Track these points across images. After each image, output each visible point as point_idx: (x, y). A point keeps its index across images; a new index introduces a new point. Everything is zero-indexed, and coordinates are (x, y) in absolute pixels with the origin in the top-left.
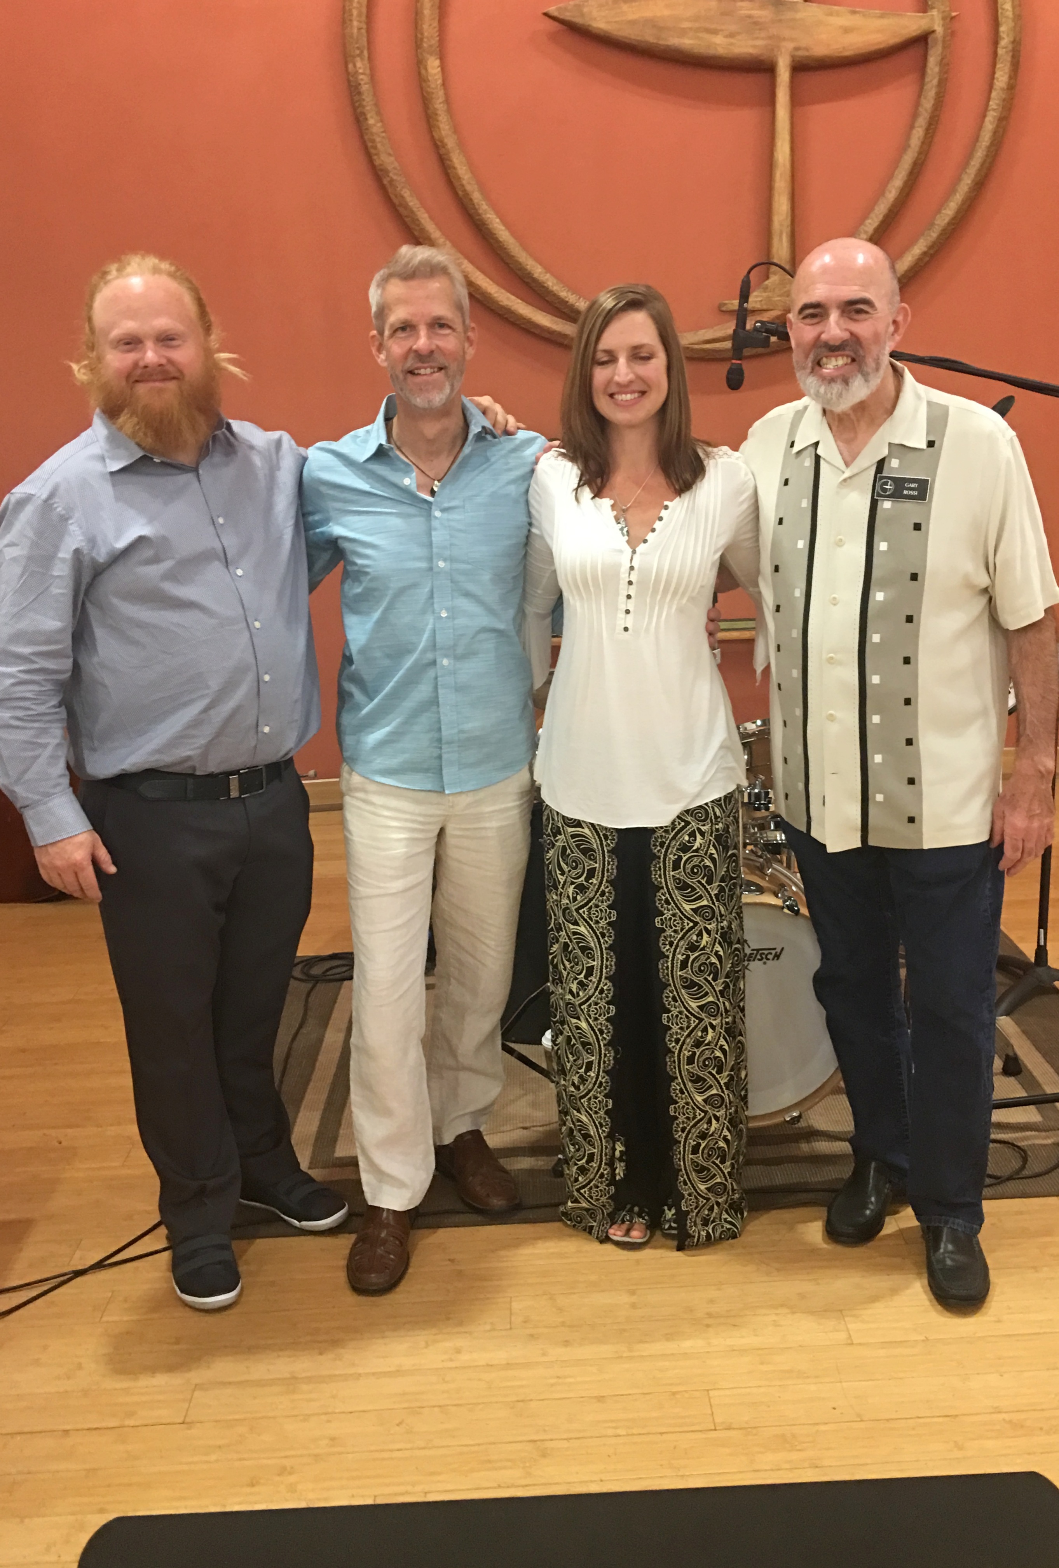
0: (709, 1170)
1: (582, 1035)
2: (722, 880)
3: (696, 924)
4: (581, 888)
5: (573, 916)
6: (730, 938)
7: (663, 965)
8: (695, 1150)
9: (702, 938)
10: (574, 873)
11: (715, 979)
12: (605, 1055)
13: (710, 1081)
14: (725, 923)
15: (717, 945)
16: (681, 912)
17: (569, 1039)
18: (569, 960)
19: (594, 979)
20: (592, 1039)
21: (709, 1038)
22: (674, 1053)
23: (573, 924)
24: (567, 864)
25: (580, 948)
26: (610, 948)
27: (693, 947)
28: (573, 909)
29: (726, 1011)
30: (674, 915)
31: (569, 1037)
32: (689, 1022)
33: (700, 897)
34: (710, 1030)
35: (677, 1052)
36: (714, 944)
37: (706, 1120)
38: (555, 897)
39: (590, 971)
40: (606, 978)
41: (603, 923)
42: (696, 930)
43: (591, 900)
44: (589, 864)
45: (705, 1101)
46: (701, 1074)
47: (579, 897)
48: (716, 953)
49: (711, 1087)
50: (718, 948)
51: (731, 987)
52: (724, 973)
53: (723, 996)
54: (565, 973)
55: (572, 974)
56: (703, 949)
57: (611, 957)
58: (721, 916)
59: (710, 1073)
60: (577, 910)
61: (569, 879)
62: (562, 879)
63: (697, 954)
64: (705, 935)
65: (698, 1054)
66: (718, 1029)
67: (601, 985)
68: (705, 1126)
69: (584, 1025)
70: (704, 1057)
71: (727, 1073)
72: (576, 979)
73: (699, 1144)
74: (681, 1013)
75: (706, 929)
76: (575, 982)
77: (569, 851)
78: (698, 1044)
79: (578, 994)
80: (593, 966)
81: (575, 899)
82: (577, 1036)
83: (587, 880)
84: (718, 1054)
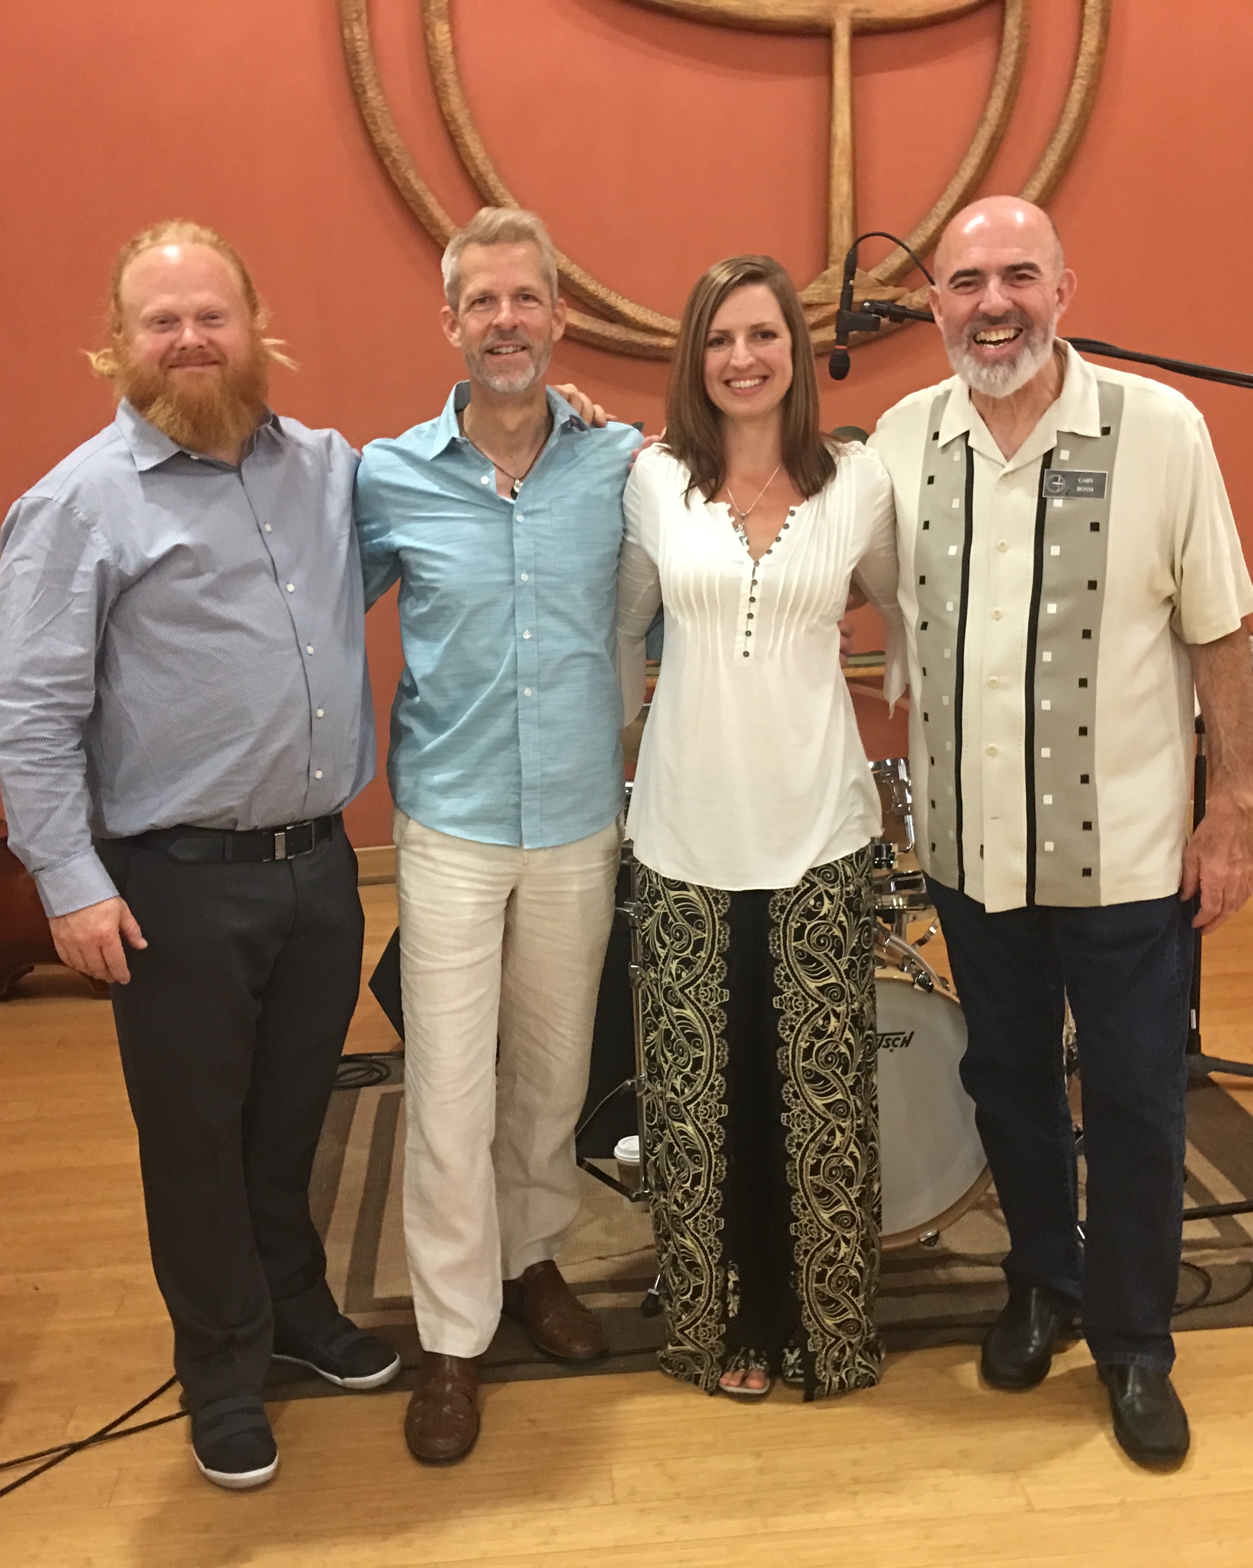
0: (837, 1303)
1: (688, 1141)
2: (852, 953)
3: (822, 1005)
4: (687, 963)
5: (676, 997)
6: (862, 1023)
7: (782, 1054)
8: (820, 1277)
9: (829, 1024)
10: (677, 945)
11: (845, 1072)
12: (716, 1165)
13: (838, 1195)
14: (856, 1005)
15: (847, 1031)
16: (805, 991)
17: (671, 1147)
18: (671, 1052)
19: (702, 1072)
20: (699, 1144)
21: (836, 1143)
22: (795, 1160)
23: (677, 1007)
24: (668, 935)
25: (685, 1035)
26: (722, 1035)
27: (818, 1033)
28: (677, 988)
29: (858, 1112)
30: (796, 994)
31: (670, 1144)
32: (812, 1123)
33: (828, 973)
34: (838, 1134)
35: (798, 1159)
36: (844, 1031)
37: (833, 1242)
38: (653, 975)
39: (698, 1063)
40: (717, 1071)
41: (713, 1005)
42: (822, 1013)
43: (698, 977)
44: (696, 934)
45: (832, 1218)
46: (828, 1187)
47: (684, 974)
48: (847, 1041)
49: (839, 1202)
50: (848, 1034)
51: (863, 1081)
52: (855, 1065)
53: (853, 1093)
54: (668, 1066)
55: (675, 1068)
56: (831, 1035)
57: (723, 1046)
58: (852, 996)
59: (838, 1185)
60: (682, 990)
61: (671, 953)
62: (662, 953)
63: (822, 1042)
64: (833, 1019)
65: (823, 1162)
66: (848, 1133)
67: (711, 1080)
68: (832, 1250)
69: (690, 1128)
70: (830, 1166)
71: (859, 1186)
72: (680, 1073)
73: (825, 1272)
74: (803, 1112)
75: (834, 1012)
76: (679, 1077)
77: (671, 919)
78: (824, 1149)
79: (683, 1092)
80: (701, 1058)
81: (679, 977)
82: (681, 1143)
83: (693, 953)
84: (848, 1162)
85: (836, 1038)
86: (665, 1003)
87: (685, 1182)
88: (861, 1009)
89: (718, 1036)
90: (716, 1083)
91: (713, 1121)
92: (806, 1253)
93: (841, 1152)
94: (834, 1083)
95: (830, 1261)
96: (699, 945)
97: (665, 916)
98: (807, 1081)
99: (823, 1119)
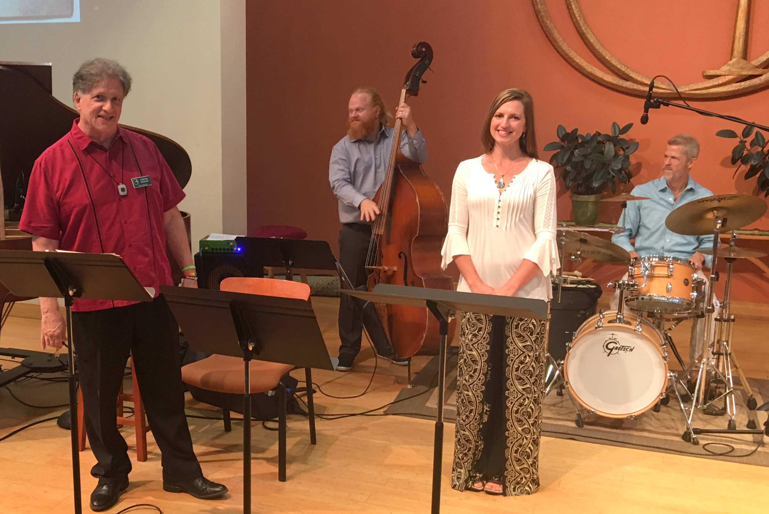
0: (521, 461)
2: (538, 334)
3: (524, 352)
6: (539, 360)
7: (508, 370)
8: (516, 452)
9: (526, 359)
12: (479, 407)
13: (525, 422)
15: (533, 362)
16: (518, 347)
18: (466, 366)
20: (473, 399)
22: (509, 408)
25: (472, 361)
26: (485, 361)
28: (471, 344)
29: (535, 392)
30: (514, 348)
31: (463, 399)
32: (517, 395)
33: (527, 341)
35: (511, 408)
40: (482, 374)
42: (524, 355)
43: (479, 340)
46: (521, 418)
47: (474, 339)
48: (532, 366)
49: (525, 424)
50: (533, 363)
53: (534, 385)
54: (464, 371)
57: (485, 365)
59: (525, 418)
61: (470, 332)
62: (467, 331)
63: (523, 366)
65: (520, 410)
66: (530, 399)
67: (480, 377)
69: (470, 394)
70: (523, 411)
71: (533, 419)
73: (518, 449)
74: (514, 391)
75: (528, 355)
80: (477, 369)
83: (478, 332)
84: (529, 410)
85: (528, 364)
86: (465, 349)
87: (466, 412)
88: (539, 355)
89: (484, 362)
90: (481, 378)
91: (479, 391)
92: (512, 443)
93: (527, 406)
94: (527, 381)
95: (520, 446)
96: (480, 329)
97: (469, 319)
98: (517, 379)
99: (521, 394)
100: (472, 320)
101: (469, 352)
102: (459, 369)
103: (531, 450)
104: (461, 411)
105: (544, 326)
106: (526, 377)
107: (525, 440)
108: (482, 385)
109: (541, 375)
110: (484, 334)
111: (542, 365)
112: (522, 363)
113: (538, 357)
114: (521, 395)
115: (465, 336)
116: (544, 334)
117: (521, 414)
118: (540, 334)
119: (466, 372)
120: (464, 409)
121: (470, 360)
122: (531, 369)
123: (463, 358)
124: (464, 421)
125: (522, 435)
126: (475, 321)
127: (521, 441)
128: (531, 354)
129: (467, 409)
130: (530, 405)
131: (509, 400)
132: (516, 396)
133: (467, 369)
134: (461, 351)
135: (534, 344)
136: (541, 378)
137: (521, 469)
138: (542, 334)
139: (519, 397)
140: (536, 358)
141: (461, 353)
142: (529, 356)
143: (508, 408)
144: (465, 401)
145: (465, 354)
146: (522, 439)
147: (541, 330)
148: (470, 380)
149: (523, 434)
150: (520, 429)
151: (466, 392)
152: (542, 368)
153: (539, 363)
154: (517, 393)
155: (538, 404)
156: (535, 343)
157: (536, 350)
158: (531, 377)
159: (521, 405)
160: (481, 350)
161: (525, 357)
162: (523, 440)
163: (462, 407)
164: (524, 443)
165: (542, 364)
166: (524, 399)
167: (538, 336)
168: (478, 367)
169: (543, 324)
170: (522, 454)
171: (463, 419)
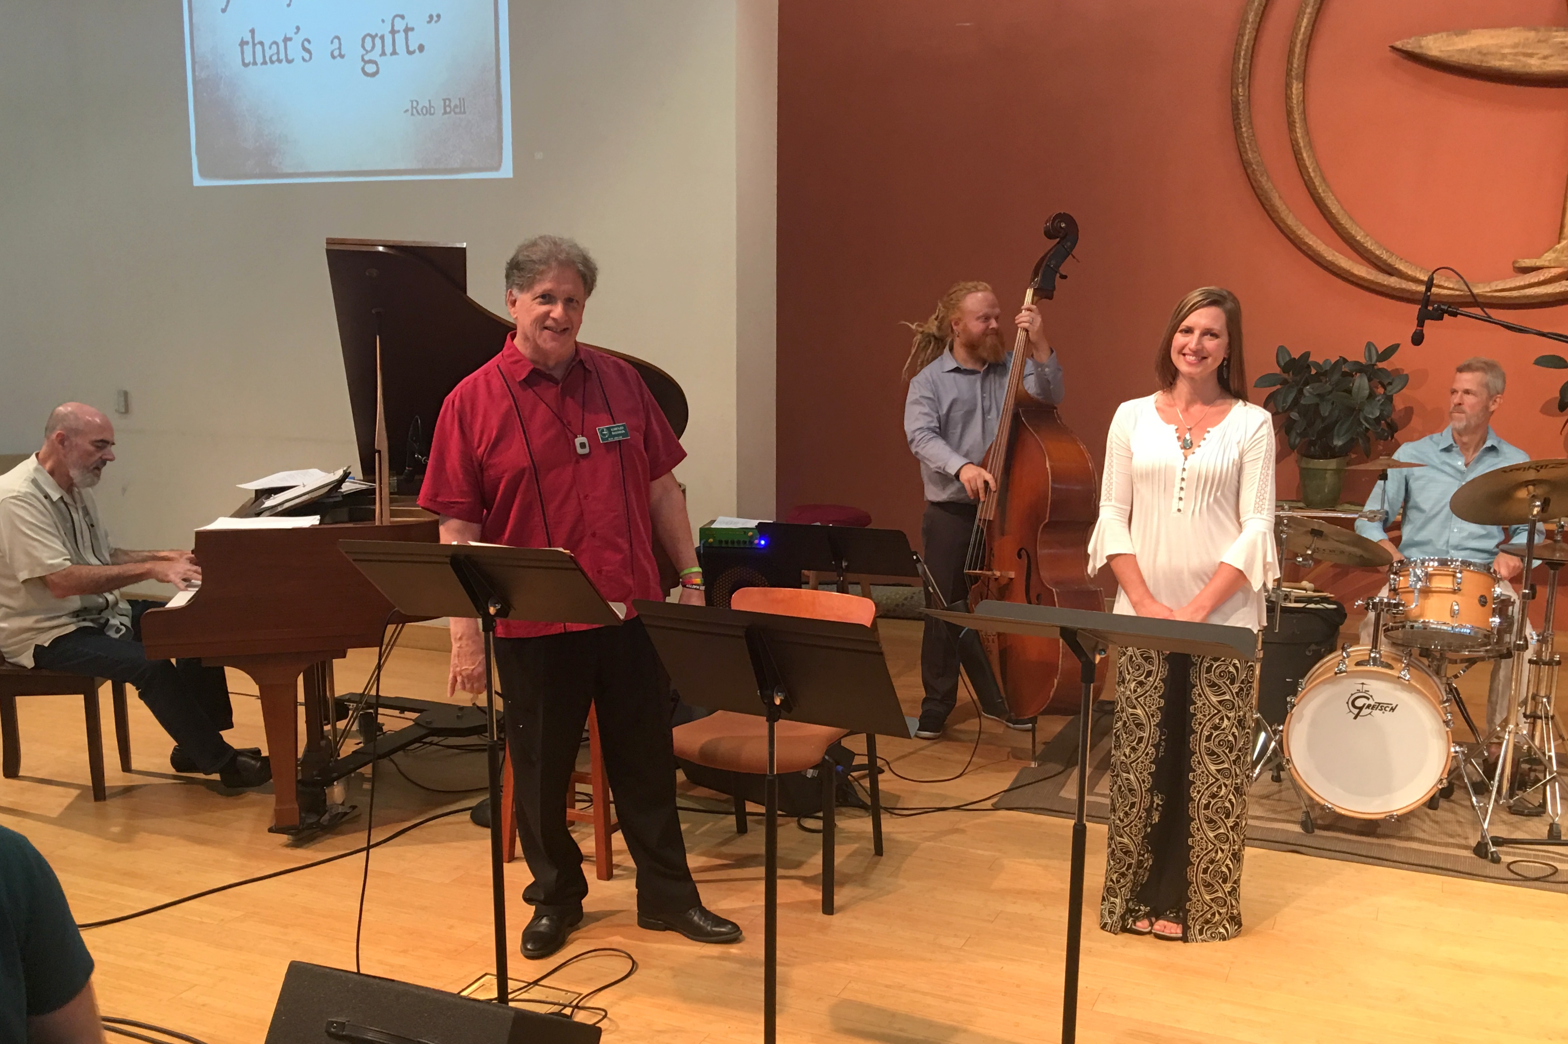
0: (1213, 886)
1: (1130, 784)
2: (1242, 682)
3: (1219, 711)
4: (1141, 684)
5: (1132, 702)
6: (1244, 724)
7: (1193, 738)
8: (1205, 871)
9: (1223, 723)
10: (1137, 673)
12: (1145, 798)
13: (1220, 823)
14: (1241, 713)
15: (1234, 728)
16: (1210, 703)
18: (1126, 733)
19: (1143, 745)
20: (1136, 786)
21: (1222, 793)
22: (1195, 801)
23: (1132, 708)
24: (1132, 667)
25: (1135, 724)
26: (1157, 725)
28: (1134, 698)
29: (1237, 775)
30: (1204, 704)
31: (1120, 786)
32: (1208, 779)
33: (1224, 693)
34: (1223, 788)
36: (1232, 727)
38: (1122, 689)
39: (1141, 739)
40: (1151, 745)
41: (1153, 708)
42: (1219, 716)
43: (1147, 692)
44: (1148, 667)
45: (1215, 837)
46: (1214, 818)
47: (1138, 690)
48: (1233, 734)
49: (1220, 827)
50: (1234, 730)
51: (1242, 758)
52: (1237, 748)
53: (1234, 764)
54: (1122, 742)
56: (1223, 730)
57: (1157, 731)
59: (1220, 818)
60: (1136, 699)
61: (1133, 678)
62: (1128, 677)
63: (1218, 733)
65: (1212, 803)
66: (1229, 787)
67: (1147, 750)
69: (1132, 777)
70: (1217, 806)
71: (1233, 820)
72: (1129, 745)
73: (1208, 868)
74: (1203, 772)
75: (1227, 716)
76: (1129, 748)
77: (1134, 658)
80: (1143, 737)
81: (1135, 691)
82: (1126, 785)
83: (1145, 678)
84: (1227, 804)
85: (1227, 731)
86: (1124, 705)
87: (1125, 807)
88: (1244, 715)
89: (1154, 725)
90: (1150, 752)
91: (1145, 773)
92: (1198, 857)
93: (1224, 798)
94: (1223, 757)
95: (1212, 861)
96: (1149, 674)
97: (1131, 657)
98: (1207, 754)
99: (1215, 778)
100: (1137, 659)
101: (1130, 710)
102: (1114, 738)
103: (1229, 869)
104: (1118, 805)
105: (1252, 670)
106: (1223, 751)
107: (1220, 852)
108: (1151, 762)
109: (1247, 749)
110: (1155, 681)
111: (1248, 733)
112: (1216, 727)
113: (1242, 720)
114: (1214, 780)
115: (1124, 683)
116: (1251, 682)
117: (1214, 811)
118: (1246, 682)
119: (1127, 743)
120: (1123, 802)
121: (1132, 723)
122: (1231, 738)
123: (1121, 720)
124: (1122, 821)
125: (1215, 845)
126: (1140, 660)
127: (1214, 855)
128: (1232, 714)
129: (1126, 802)
130: (1229, 797)
131: (1195, 788)
132: (1205, 781)
133: (1127, 738)
134: (1119, 708)
135: (1236, 699)
136: (1247, 753)
137: (1212, 900)
138: (1249, 682)
139: (1211, 782)
140: (1239, 721)
141: (1118, 712)
142: (1229, 718)
143: (1192, 799)
144: (1123, 789)
145: (1124, 714)
146: (1214, 850)
147: (1247, 677)
148: (1132, 755)
149: (1216, 842)
150: (1211, 835)
151: (1125, 775)
152: (1247, 737)
153: (1244, 728)
154: (1207, 775)
155: (1241, 795)
156: (1238, 697)
157: (1239, 707)
158: (1230, 752)
159: (1214, 796)
160: (1150, 707)
161: (1222, 719)
162: (1217, 852)
163: (1120, 799)
164: (1218, 857)
165: (1248, 730)
166: (1220, 787)
167: (1243, 686)
168: (1145, 735)
169: (1251, 666)
170: (1215, 876)
171: (1119, 818)
